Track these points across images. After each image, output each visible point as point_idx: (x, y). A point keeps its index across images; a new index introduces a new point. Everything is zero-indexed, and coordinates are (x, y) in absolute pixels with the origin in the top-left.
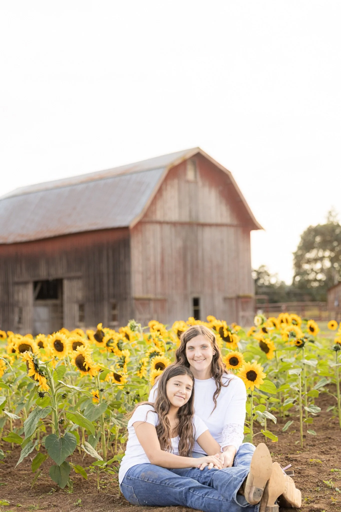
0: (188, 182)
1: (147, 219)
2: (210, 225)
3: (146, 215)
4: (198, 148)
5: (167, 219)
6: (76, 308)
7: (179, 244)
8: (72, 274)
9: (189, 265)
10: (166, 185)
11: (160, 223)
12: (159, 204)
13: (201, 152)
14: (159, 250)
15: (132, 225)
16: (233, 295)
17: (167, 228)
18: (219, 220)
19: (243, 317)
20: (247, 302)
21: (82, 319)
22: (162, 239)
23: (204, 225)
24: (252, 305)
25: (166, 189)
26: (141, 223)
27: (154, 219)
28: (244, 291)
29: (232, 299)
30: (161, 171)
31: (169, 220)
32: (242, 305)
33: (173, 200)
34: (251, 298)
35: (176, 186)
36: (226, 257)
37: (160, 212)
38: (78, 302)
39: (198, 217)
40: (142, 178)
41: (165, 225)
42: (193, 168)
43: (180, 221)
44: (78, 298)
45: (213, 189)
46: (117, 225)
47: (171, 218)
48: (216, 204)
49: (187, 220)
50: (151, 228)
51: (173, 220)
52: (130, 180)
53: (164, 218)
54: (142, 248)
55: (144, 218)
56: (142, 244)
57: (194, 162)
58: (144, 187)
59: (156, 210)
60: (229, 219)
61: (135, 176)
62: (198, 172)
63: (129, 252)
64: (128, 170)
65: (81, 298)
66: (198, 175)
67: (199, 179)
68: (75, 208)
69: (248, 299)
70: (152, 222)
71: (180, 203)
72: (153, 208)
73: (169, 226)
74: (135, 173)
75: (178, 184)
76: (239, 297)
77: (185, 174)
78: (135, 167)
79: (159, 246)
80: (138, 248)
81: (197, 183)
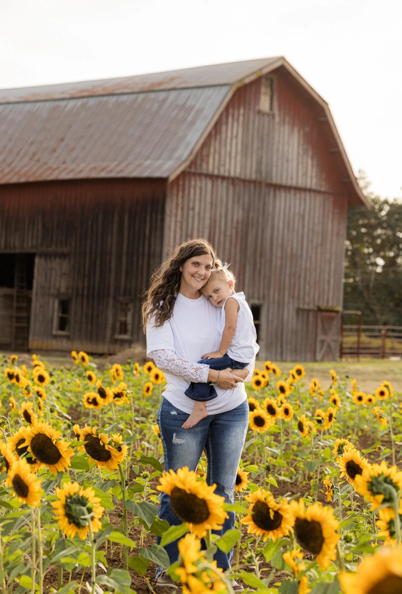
0: (259, 112)
1: (193, 170)
2: (287, 188)
3: (193, 163)
4: (283, 58)
5: (223, 172)
7: (238, 214)
9: (250, 251)
10: (227, 117)
11: (211, 177)
12: (214, 146)
13: (286, 65)
14: (207, 222)
15: (172, 178)
16: (311, 307)
17: (222, 186)
18: (301, 183)
19: (323, 342)
20: (331, 319)
21: (63, 324)
22: (213, 205)
23: (278, 187)
24: (337, 323)
25: (227, 123)
26: (184, 175)
27: (204, 171)
28: (328, 301)
29: (308, 311)
30: (224, 90)
31: (227, 174)
32: (323, 322)
33: (234, 141)
34: (337, 312)
35: (241, 118)
36: (305, 243)
37: (214, 159)
38: (58, 295)
39: (269, 173)
40: (188, 99)
41: (220, 181)
42: (269, 91)
43: (242, 177)
44: (59, 289)
45: (296, 130)
46: (146, 174)
47: (229, 172)
48: (298, 154)
49: (254, 177)
50: (198, 184)
51: (232, 174)
52: (165, 100)
53: (219, 170)
54: (182, 216)
55: (190, 166)
56: (182, 209)
57: (272, 80)
58: (192, 114)
59: (208, 156)
60: (314, 181)
61: (173, 95)
62: (275, 98)
63: (163, 220)
64: (160, 84)
65: (63, 290)
66: (276, 104)
67: (276, 111)
68: (62, 140)
69: (334, 314)
70: (201, 175)
71: (245, 147)
72: (205, 153)
73: (225, 183)
74: (174, 89)
75: (244, 115)
76: (320, 310)
77: (257, 100)
78: (172, 80)
79: (208, 215)
80: (176, 215)
81: (273, 116)
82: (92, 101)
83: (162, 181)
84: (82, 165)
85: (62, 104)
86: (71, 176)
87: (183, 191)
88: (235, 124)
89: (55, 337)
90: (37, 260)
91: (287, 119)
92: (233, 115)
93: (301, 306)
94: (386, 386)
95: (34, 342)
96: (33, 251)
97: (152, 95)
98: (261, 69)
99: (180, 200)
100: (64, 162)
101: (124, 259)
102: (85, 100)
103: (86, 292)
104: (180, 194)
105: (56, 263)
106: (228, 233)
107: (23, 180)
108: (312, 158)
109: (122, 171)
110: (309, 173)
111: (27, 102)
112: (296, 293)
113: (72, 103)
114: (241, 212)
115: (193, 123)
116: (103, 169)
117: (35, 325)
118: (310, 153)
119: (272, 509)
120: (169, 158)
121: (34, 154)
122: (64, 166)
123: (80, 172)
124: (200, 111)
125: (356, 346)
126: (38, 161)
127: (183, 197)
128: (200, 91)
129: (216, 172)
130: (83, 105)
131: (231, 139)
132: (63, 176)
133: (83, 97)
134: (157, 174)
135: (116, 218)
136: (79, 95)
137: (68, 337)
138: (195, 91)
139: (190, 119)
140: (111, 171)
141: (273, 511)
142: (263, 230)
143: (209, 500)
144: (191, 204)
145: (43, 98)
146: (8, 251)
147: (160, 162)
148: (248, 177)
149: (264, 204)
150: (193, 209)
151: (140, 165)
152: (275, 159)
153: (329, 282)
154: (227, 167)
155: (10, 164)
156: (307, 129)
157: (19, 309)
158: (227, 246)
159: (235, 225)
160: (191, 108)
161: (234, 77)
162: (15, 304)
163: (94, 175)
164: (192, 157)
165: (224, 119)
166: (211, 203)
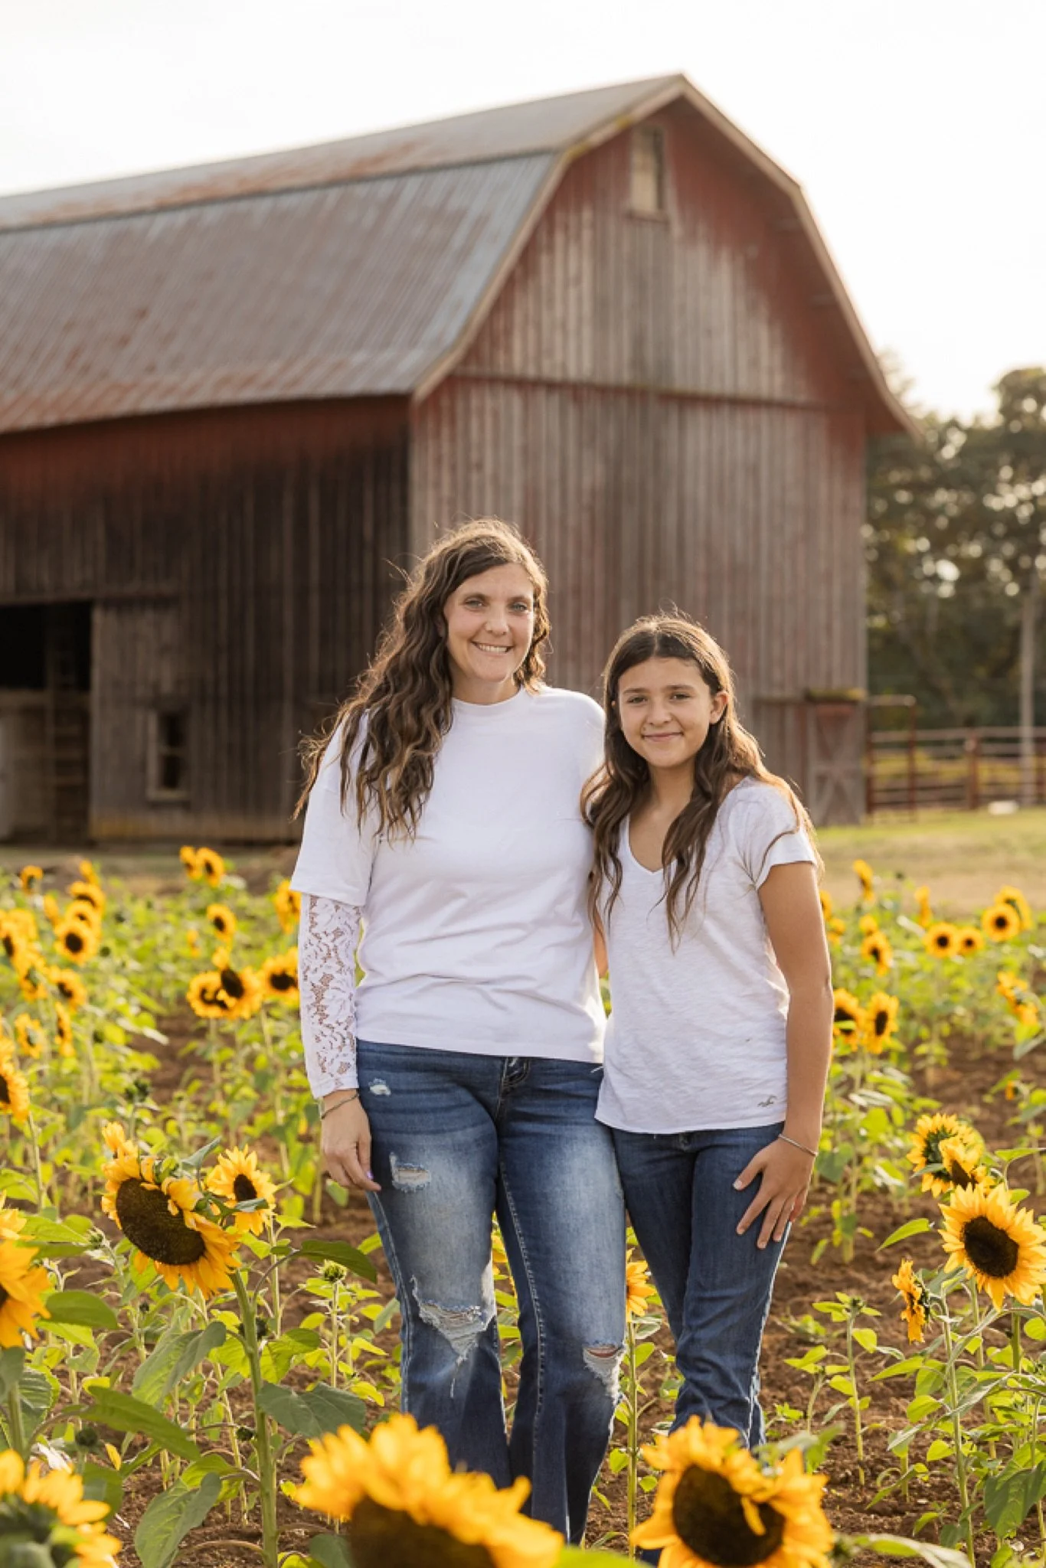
0: (632, 217)
1: (473, 369)
2: (712, 402)
3: (473, 353)
4: (681, 79)
5: (550, 370)
6: (152, 724)
7: (593, 474)
8: (132, 588)
9: (627, 562)
10: (551, 233)
12: (523, 306)
13: (691, 95)
15: (423, 391)
16: (789, 692)
17: (548, 407)
18: (745, 386)
19: (822, 779)
20: (840, 721)
21: (172, 774)
22: (528, 454)
23: (688, 401)
24: (855, 728)
25: (551, 248)
26: (452, 383)
27: (502, 370)
28: (829, 675)
29: (782, 705)
30: (538, 166)
31: (558, 375)
32: (820, 729)
33: (572, 292)
34: (854, 703)
35: (587, 235)
36: (764, 535)
37: (525, 339)
38: (155, 702)
39: (664, 366)
40: (449, 194)
41: (541, 395)
42: (650, 161)
43: (599, 379)
44: (156, 686)
45: (725, 254)
46: (356, 386)
47: (564, 367)
48: (734, 314)
49: (626, 377)
50: (489, 403)
51: (572, 374)
52: (392, 200)
53: (539, 366)
54: (454, 485)
55: (466, 360)
56: (453, 468)
57: (656, 135)
58: (464, 230)
59: (508, 332)
60: (779, 379)
61: (412, 185)
62: (669, 178)
63: (405, 500)
64: (378, 160)
65: (167, 687)
66: (671, 194)
67: (672, 210)
68: (142, 314)
69: (844, 709)
70: (493, 381)
71: (601, 305)
72: (501, 324)
73: (556, 399)
74: (414, 171)
75: (593, 226)
76: (810, 699)
77: (624, 187)
78: (408, 148)
79: (517, 481)
80: (438, 485)
81: (666, 224)
82: (212, 214)
83: (397, 402)
84: (196, 375)
85: (139, 224)
86: (169, 403)
87: (453, 422)
88: (573, 250)
89: (156, 806)
90: (98, 617)
91: (702, 229)
92: (566, 228)
93: (764, 693)
94: (1010, 902)
95: (102, 821)
96: (85, 595)
97: (361, 190)
98: (628, 109)
99: (446, 448)
100: (151, 369)
101: (315, 601)
102: (194, 212)
103: (224, 689)
104: (445, 431)
105: (145, 623)
106: (571, 521)
107: (51, 419)
108: (771, 323)
109: (296, 382)
110: (765, 361)
111: (49, 225)
112: (750, 661)
113: (161, 222)
114: (599, 469)
115: (465, 252)
116: (249, 381)
117: (103, 779)
118: (764, 311)
119: (749, 1496)
120: (412, 343)
121: (76, 353)
122: (150, 380)
123: (192, 391)
124: (482, 222)
125: (904, 783)
126: (86, 369)
127: (453, 439)
128: (478, 173)
129: (531, 372)
130: (191, 224)
131: (566, 286)
132: (151, 403)
133: (186, 205)
134: (385, 385)
135: (288, 501)
136: (178, 199)
137: (186, 806)
138: (467, 174)
139: (458, 240)
140: (268, 384)
141: (753, 1502)
142: (659, 510)
143: (504, 1548)
144: (474, 456)
145: (89, 211)
146: (25, 599)
147: (387, 355)
148: (612, 378)
149: (658, 445)
150: (480, 466)
151: (339, 366)
152: (676, 329)
153: (829, 629)
154: (558, 357)
155: (16, 383)
156: (753, 251)
157: (61, 741)
158: (571, 554)
159: (586, 499)
160: (460, 215)
161: (563, 132)
162: (51, 731)
163: (227, 396)
164: (469, 338)
165: (543, 238)
166: (525, 450)
